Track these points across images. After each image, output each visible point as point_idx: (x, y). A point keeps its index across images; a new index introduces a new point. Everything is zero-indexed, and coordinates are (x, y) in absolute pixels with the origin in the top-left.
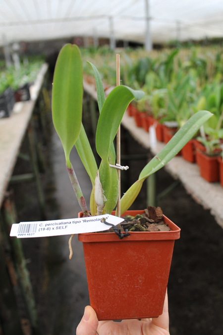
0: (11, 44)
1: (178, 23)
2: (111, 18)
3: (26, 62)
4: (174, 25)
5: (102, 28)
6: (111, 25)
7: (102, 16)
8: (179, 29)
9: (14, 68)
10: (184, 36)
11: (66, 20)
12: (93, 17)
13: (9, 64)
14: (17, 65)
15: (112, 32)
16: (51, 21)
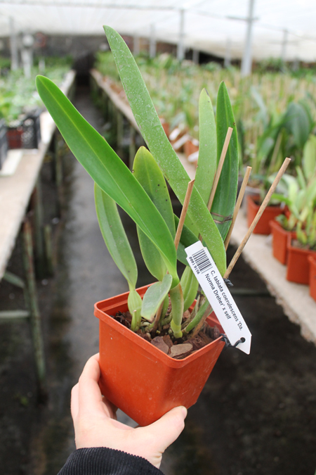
0: (21, 35)
2: (182, 12)
3: (42, 66)
4: (279, 36)
6: (182, 23)
7: (170, 8)
8: (285, 43)
10: (292, 53)
13: (14, 66)
14: (28, 68)
15: (182, 35)
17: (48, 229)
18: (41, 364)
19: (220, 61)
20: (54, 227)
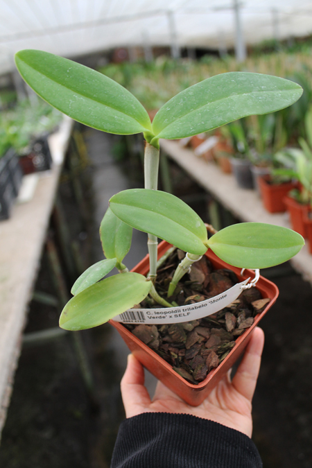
1: (274, 11)
2: (170, 14)
4: (268, 16)
5: (156, 31)
6: (172, 24)
8: (275, 22)
9: (28, 103)
10: (285, 31)
11: (102, 22)
12: (142, 15)
15: (174, 35)
16: (78, 26)
17: (75, 246)
18: (88, 376)
19: (215, 53)
20: (82, 243)
